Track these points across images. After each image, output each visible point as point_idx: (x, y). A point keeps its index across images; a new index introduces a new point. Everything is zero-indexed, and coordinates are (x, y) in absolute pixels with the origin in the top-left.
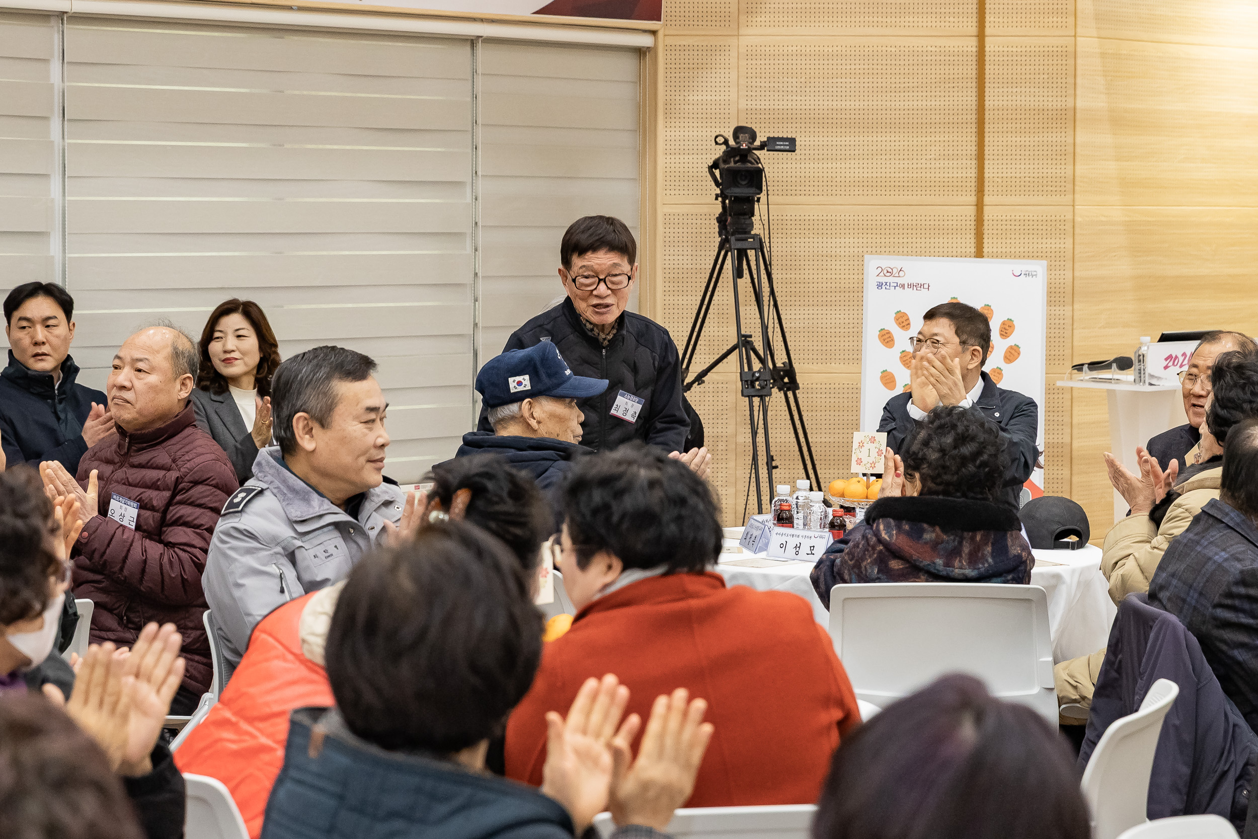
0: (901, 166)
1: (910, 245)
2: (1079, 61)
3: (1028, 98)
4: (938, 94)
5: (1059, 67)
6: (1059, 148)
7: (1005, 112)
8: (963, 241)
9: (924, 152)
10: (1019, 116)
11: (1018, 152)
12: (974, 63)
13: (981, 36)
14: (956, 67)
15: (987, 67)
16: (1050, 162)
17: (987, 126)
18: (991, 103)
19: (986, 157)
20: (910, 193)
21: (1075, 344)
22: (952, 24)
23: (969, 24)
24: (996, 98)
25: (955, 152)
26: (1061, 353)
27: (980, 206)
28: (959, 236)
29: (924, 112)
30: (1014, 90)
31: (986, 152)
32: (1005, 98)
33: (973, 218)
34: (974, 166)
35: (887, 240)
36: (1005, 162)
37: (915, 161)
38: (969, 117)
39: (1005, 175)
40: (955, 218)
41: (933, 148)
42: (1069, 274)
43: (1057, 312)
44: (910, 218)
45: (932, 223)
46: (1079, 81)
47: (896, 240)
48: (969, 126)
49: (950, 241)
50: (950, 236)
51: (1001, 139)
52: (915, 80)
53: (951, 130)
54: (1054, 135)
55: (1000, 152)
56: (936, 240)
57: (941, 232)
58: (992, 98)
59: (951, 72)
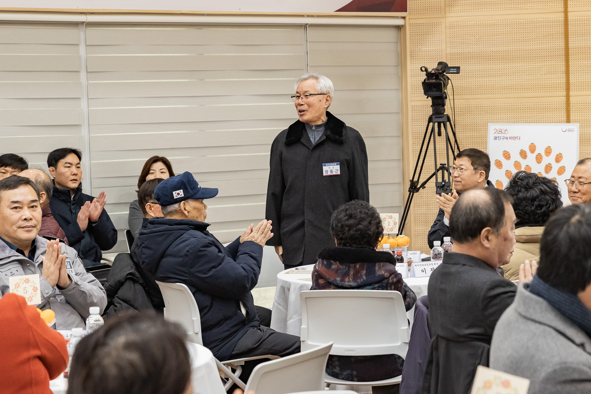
0: (528, 78)
1: (533, 117)
4: (545, 42)
7: (579, 49)
8: (560, 114)
9: (539, 71)
10: (586, 51)
11: (587, 69)
12: (563, 25)
13: (566, 12)
14: (554, 28)
15: (569, 27)
17: (570, 56)
18: (572, 45)
19: (570, 72)
20: (533, 91)
22: (551, 7)
23: (560, 6)
24: (575, 42)
25: (555, 70)
27: (568, 96)
28: (558, 112)
29: (538, 51)
30: (584, 38)
31: (570, 70)
32: (579, 42)
33: (565, 103)
34: (564, 77)
35: (522, 115)
36: (580, 74)
37: (534, 76)
38: (561, 52)
39: (580, 81)
40: (555, 103)
41: (543, 69)
44: (533, 104)
45: (544, 106)
47: (527, 115)
48: (561, 57)
49: (553, 114)
50: (553, 112)
51: (577, 63)
52: (534, 35)
53: (552, 59)
55: (577, 69)
56: (547, 114)
57: (549, 110)
58: (572, 43)
59: (551, 30)
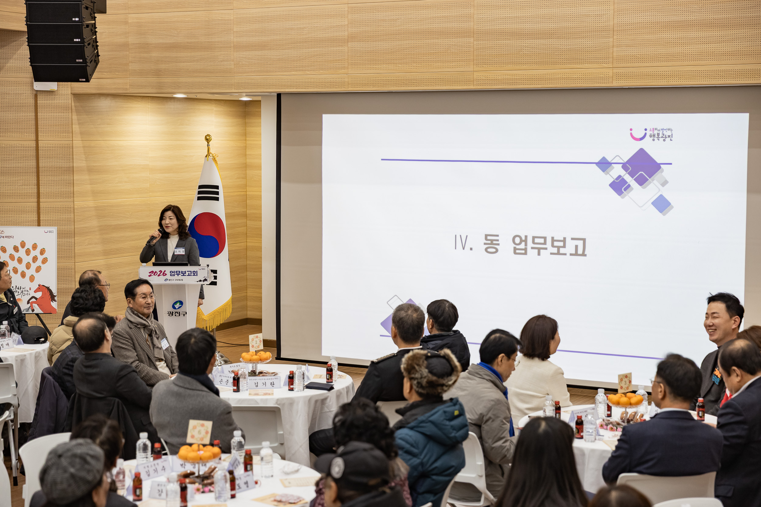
0: (8, 188)
1: (12, 217)
2: (74, 150)
3: (55, 163)
4: (21, 162)
5: (67, 152)
6: (67, 181)
7: (47, 168)
8: (33, 215)
9: (17, 183)
10: (52, 170)
11: (52, 183)
12: (35, 150)
13: (37, 140)
14: (28, 152)
15: (40, 152)
16: (64, 186)
17: (40, 173)
18: (42, 165)
19: (40, 185)
20: (12, 198)
21: (76, 252)
22: (26, 136)
23: (32, 136)
24: (43, 163)
25: (29, 183)
26: (71, 255)
27: (38, 202)
28: (31, 214)
29: (16, 168)
30: (50, 160)
31: (40, 183)
32: (47, 163)
33: (36, 207)
34: (36, 188)
35: (3, 216)
36: (47, 186)
37: (13, 186)
38: (33, 170)
39: (47, 191)
40: (29, 207)
41: (20, 181)
42: (73, 227)
43: (69, 241)
44: (12, 207)
45: (21, 209)
46: (74, 157)
47: (7, 215)
48: (33, 173)
49: (28, 215)
50: (28, 214)
51: (45, 178)
52: (12, 156)
53: (27, 175)
54: (66, 176)
55: (46, 183)
56: (22, 215)
57: (24, 212)
58: (42, 163)
59: (26, 153)
